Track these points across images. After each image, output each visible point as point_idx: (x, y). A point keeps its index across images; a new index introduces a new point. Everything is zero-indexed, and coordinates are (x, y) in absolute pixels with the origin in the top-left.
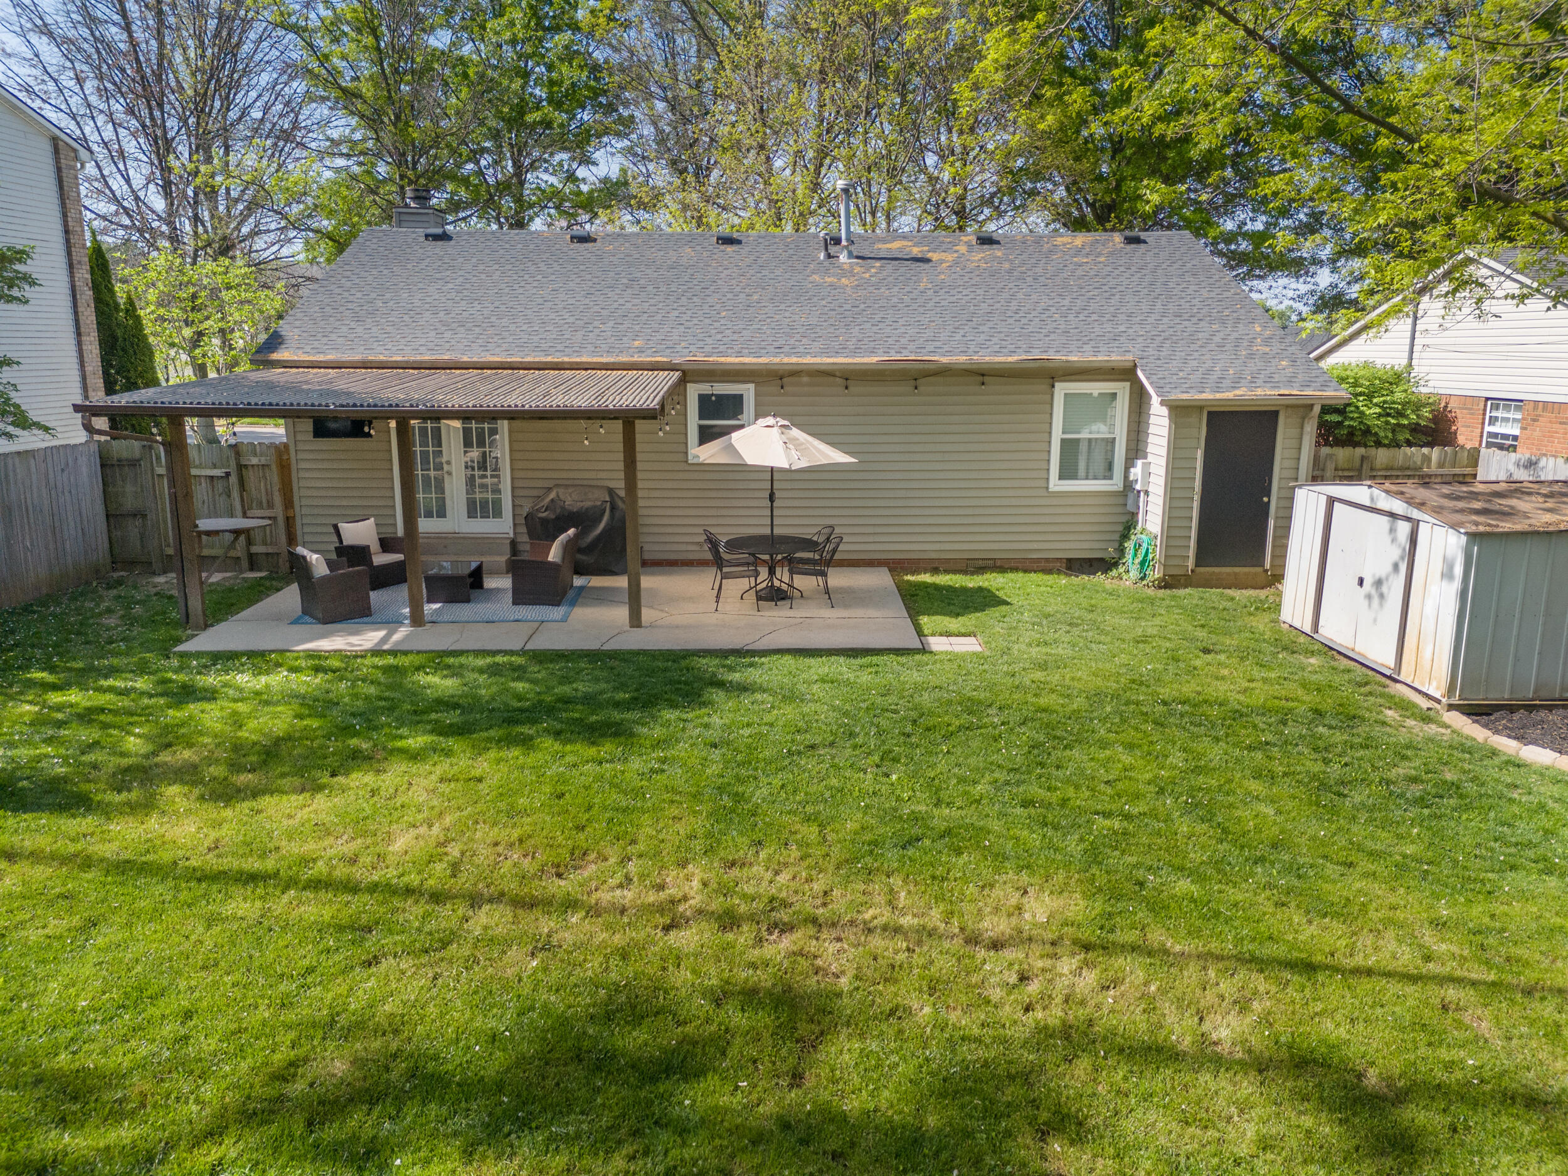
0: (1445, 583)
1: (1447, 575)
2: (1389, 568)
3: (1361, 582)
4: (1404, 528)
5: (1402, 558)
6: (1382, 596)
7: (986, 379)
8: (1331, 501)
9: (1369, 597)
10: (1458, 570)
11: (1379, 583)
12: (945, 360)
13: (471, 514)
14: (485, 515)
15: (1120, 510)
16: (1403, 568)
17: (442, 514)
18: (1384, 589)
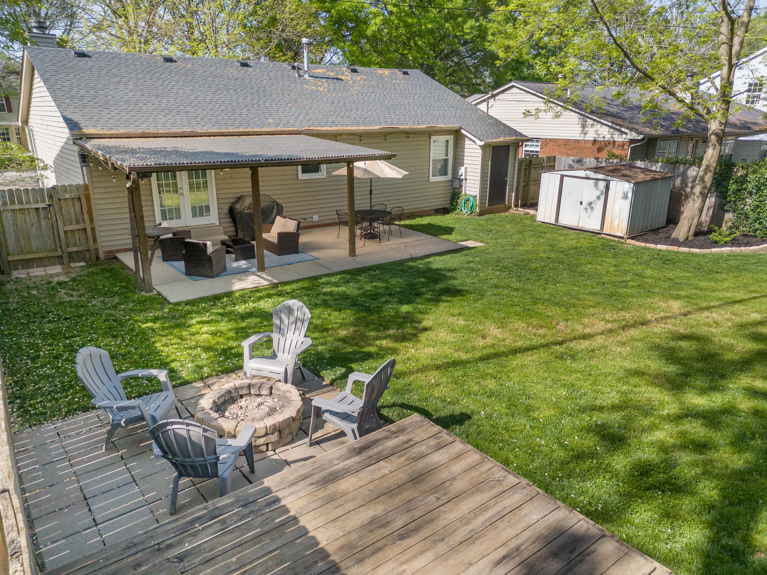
0: (623, 201)
1: (625, 197)
2: (595, 198)
3: (581, 203)
4: (602, 184)
5: (602, 194)
6: (592, 208)
7: (410, 135)
8: (562, 177)
9: (586, 209)
10: (630, 195)
11: (590, 204)
12: (402, 127)
13: (194, 215)
14: (201, 215)
15: (449, 188)
16: (603, 198)
17: (179, 217)
18: (593, 205)
